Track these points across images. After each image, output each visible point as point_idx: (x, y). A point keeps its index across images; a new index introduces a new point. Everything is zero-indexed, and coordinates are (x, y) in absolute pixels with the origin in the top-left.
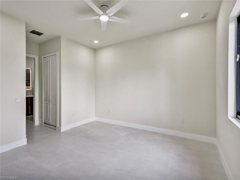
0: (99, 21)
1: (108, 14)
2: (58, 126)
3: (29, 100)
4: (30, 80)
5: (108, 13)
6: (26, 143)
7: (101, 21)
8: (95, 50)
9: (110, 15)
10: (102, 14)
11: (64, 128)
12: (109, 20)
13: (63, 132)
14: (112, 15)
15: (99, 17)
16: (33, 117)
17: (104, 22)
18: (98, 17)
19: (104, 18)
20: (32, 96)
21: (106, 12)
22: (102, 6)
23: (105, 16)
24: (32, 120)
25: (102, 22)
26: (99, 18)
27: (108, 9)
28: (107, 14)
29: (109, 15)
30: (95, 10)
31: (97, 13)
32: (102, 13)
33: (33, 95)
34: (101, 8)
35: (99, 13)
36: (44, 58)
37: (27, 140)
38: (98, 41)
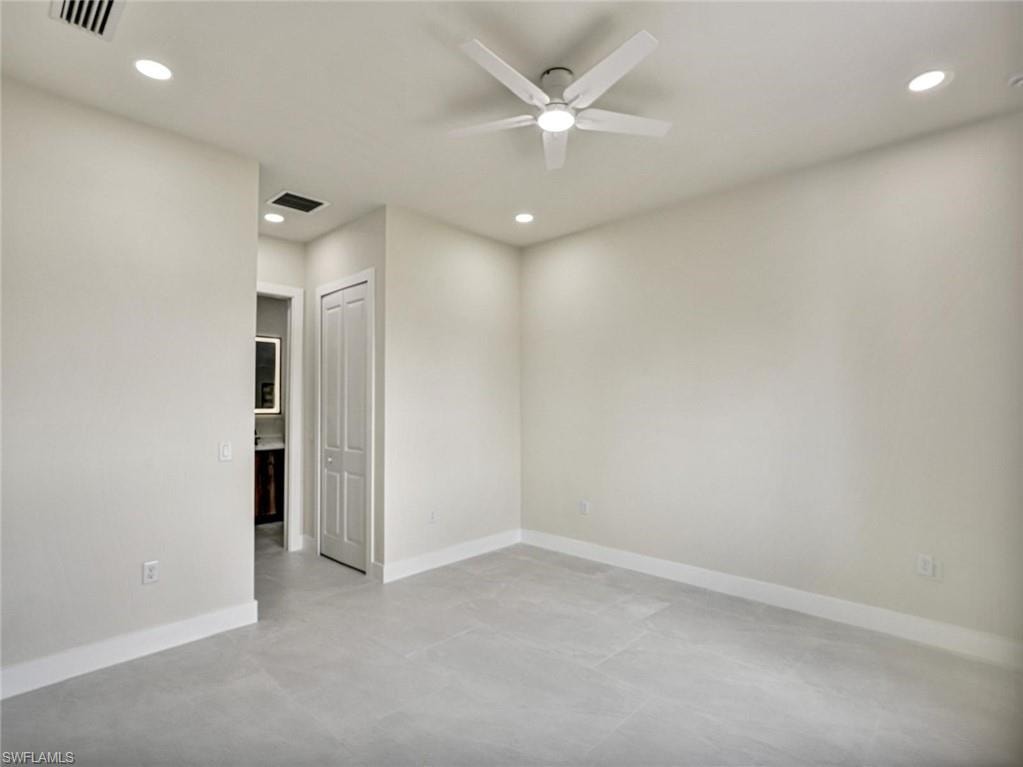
0: (533, 134)
1: (572, 101)
2: (373, 560)
3: (270, 463)
4: (272, 385)
5: (571, 97)
6: (254, 619)
7: (543, 131)
8: (522, 251)
9: (580, 107)
10: (547, 105)
11: (393, 571)
12: (574, 127)
13: (389, 584)
14: (585, 106)
15: (536, 119)
16: (282, 527)
17: (555, 135)
18: (530, 117)
19: (555, 121)
20: (277, 446)
21: (561, 97)
22: (548, 72)
23: (559, 109)
24: (280, 538)
25: (544, 134)
26: (534, 122)
27: (573, 81)
28: (566, 101)
29: (573, 104)
30: (516, 92)
31: (523, 102)
32: (547, 99)
33: (284, 441)
34: (544, 79)
35: (536, 102)
36: (323, 297)
37: (259, 607)
38: (533, 215)
